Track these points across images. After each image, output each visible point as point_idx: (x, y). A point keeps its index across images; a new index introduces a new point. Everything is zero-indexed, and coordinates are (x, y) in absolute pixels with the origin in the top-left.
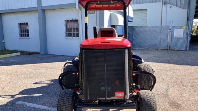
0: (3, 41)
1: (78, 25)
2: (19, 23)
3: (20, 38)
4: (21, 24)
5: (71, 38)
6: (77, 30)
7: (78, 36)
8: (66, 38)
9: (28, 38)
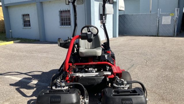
0: (10, 31)
1: (70, 14)
2: (22, 15)
3: (23, 28)
4: (24, 15)
5: (65, 26)
6: (70, 19)
7: (70, 25)
8: (61, 26)
9: (30, 27)
